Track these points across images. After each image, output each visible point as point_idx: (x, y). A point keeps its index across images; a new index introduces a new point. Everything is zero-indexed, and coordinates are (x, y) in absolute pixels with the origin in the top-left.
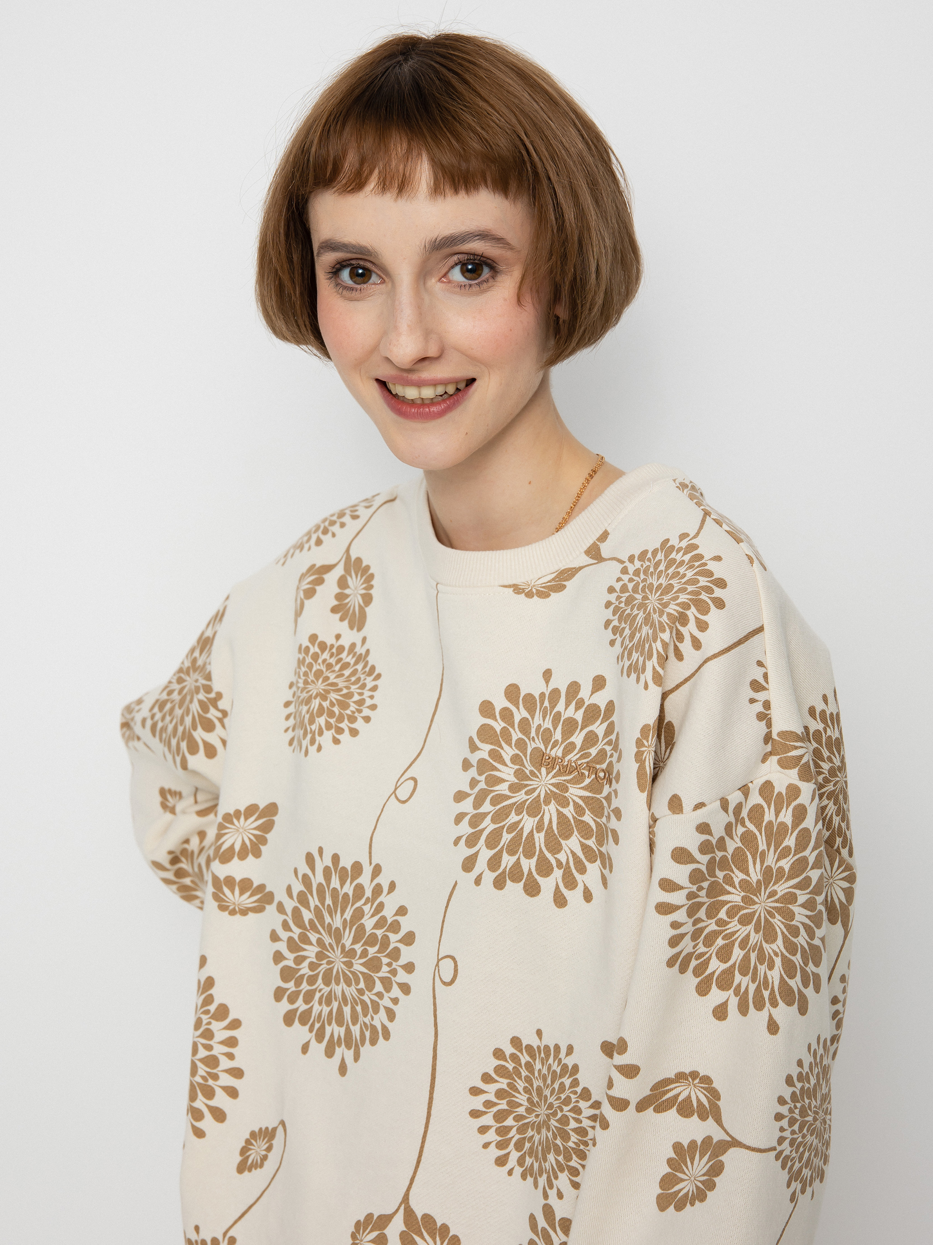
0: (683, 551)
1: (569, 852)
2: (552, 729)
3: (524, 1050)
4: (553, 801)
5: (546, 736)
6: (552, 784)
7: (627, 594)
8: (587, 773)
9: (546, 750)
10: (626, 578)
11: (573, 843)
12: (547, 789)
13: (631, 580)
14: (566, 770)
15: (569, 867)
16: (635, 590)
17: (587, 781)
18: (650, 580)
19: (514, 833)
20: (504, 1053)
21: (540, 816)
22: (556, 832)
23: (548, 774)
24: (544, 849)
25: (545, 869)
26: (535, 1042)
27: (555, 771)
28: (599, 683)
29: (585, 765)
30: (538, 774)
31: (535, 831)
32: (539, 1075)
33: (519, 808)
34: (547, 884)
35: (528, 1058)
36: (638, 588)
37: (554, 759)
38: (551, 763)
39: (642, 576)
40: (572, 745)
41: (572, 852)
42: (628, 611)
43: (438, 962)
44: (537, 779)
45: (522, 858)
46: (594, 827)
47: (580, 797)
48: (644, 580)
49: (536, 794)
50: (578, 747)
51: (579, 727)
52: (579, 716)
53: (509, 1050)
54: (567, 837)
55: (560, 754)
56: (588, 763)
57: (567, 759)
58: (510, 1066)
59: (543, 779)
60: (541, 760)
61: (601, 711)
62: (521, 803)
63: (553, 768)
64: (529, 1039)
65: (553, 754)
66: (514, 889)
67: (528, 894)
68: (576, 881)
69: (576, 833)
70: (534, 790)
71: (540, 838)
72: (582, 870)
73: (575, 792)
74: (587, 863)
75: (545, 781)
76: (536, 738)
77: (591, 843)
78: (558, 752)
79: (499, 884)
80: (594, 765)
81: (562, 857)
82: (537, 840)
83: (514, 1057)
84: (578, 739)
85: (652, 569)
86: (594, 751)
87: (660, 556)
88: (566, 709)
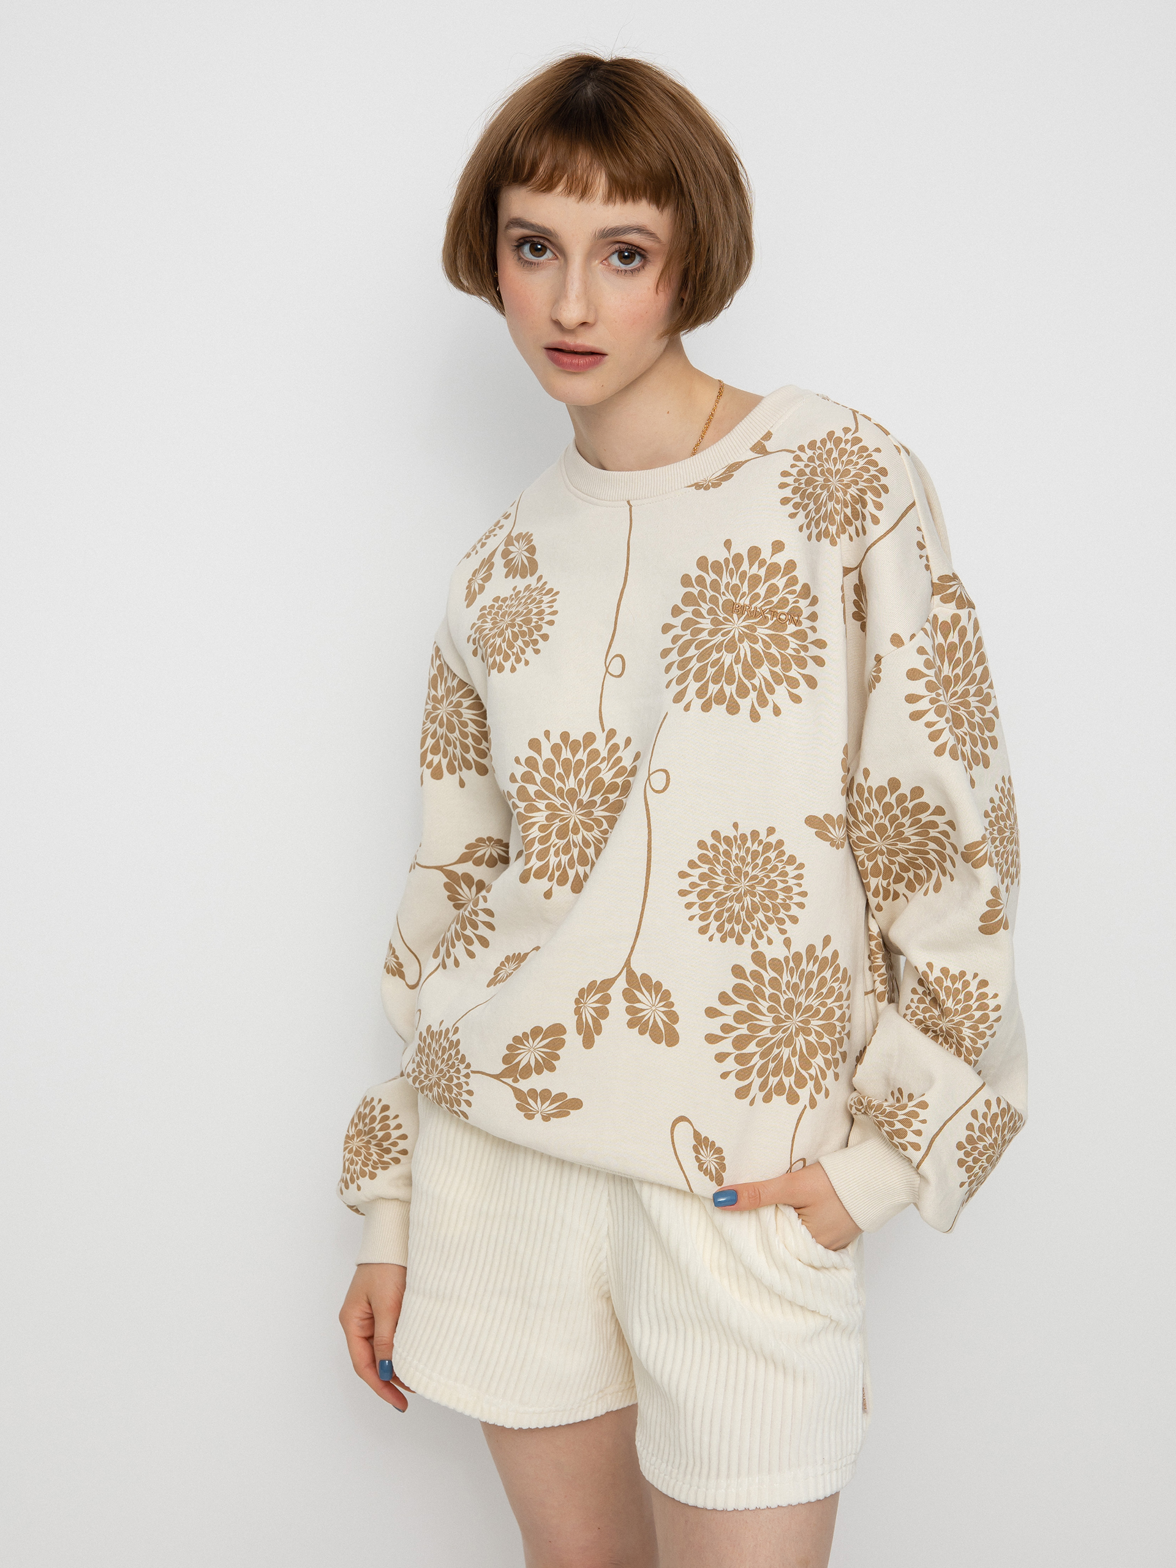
0: (850, 443)
1: (761, 677)
2: (740, 584)
3: (722, 841)
4: (746, 640)
5: (735, 590)
6: (743, 627)
7: (806, 477)
8: (769, 616)
9: (736, 600)
11: (764, 671)
12: (740, 631)
13: (806, 466)
14: (754, 614)
15: (762, 690)
17: (770, 622)
19: (717, 667)
20: (706, 844)
21: (737, 652)
22: (750, 663)
23: (739, 619)
24: (742, 676)
25: (743, 692)
26: (731, 833)
27: (744, 616)
28: (778, 546)
29: (768, 610)
30: (731, 619)
31: (733, 663)
33: (719, 647)
34: (745, 704)
35: (726, 847)
37: (743, 607)
38: (741, 610)
39: (818, 463)
40: (758, 595)
41: (764, 677)
43: (649, 775)
44: (731, 624)
45: (725, 685)
46: (779, 657)
47: (766, 635)
48: (819, 466)
49: (731, 635)
50: (762, 596)
51: (763, 581)
52: (762, 573)
53: (710, 841)
54: (759, 666)
55: (747, 602)
56: (770, 608)
57: (753, 606)
58: (711, 854)
59: (736, 623)
60: (731, 608)
61: (781, 568)
62: (719, 644)
63: (743, 614)
64: (727, 831)
65: (742, 603)
66: (718, 710)
67: (729, 713)
68: (767, 700)
69: (766, 662)
70: (729, 632)
71: (738, 669)
72: (772, 691)
73: (762, 632)
74: (775, 685)
75: (737, 625)
76: (726, 592)
77: (778, 669)
78: (746, 601)
79: (706, 707)
80: (776, 610)
81: (756, 682)
82: (735, 670)
83: (714, 847)
84: (762, 590)
86: (775, 599)
88: (750, 568)
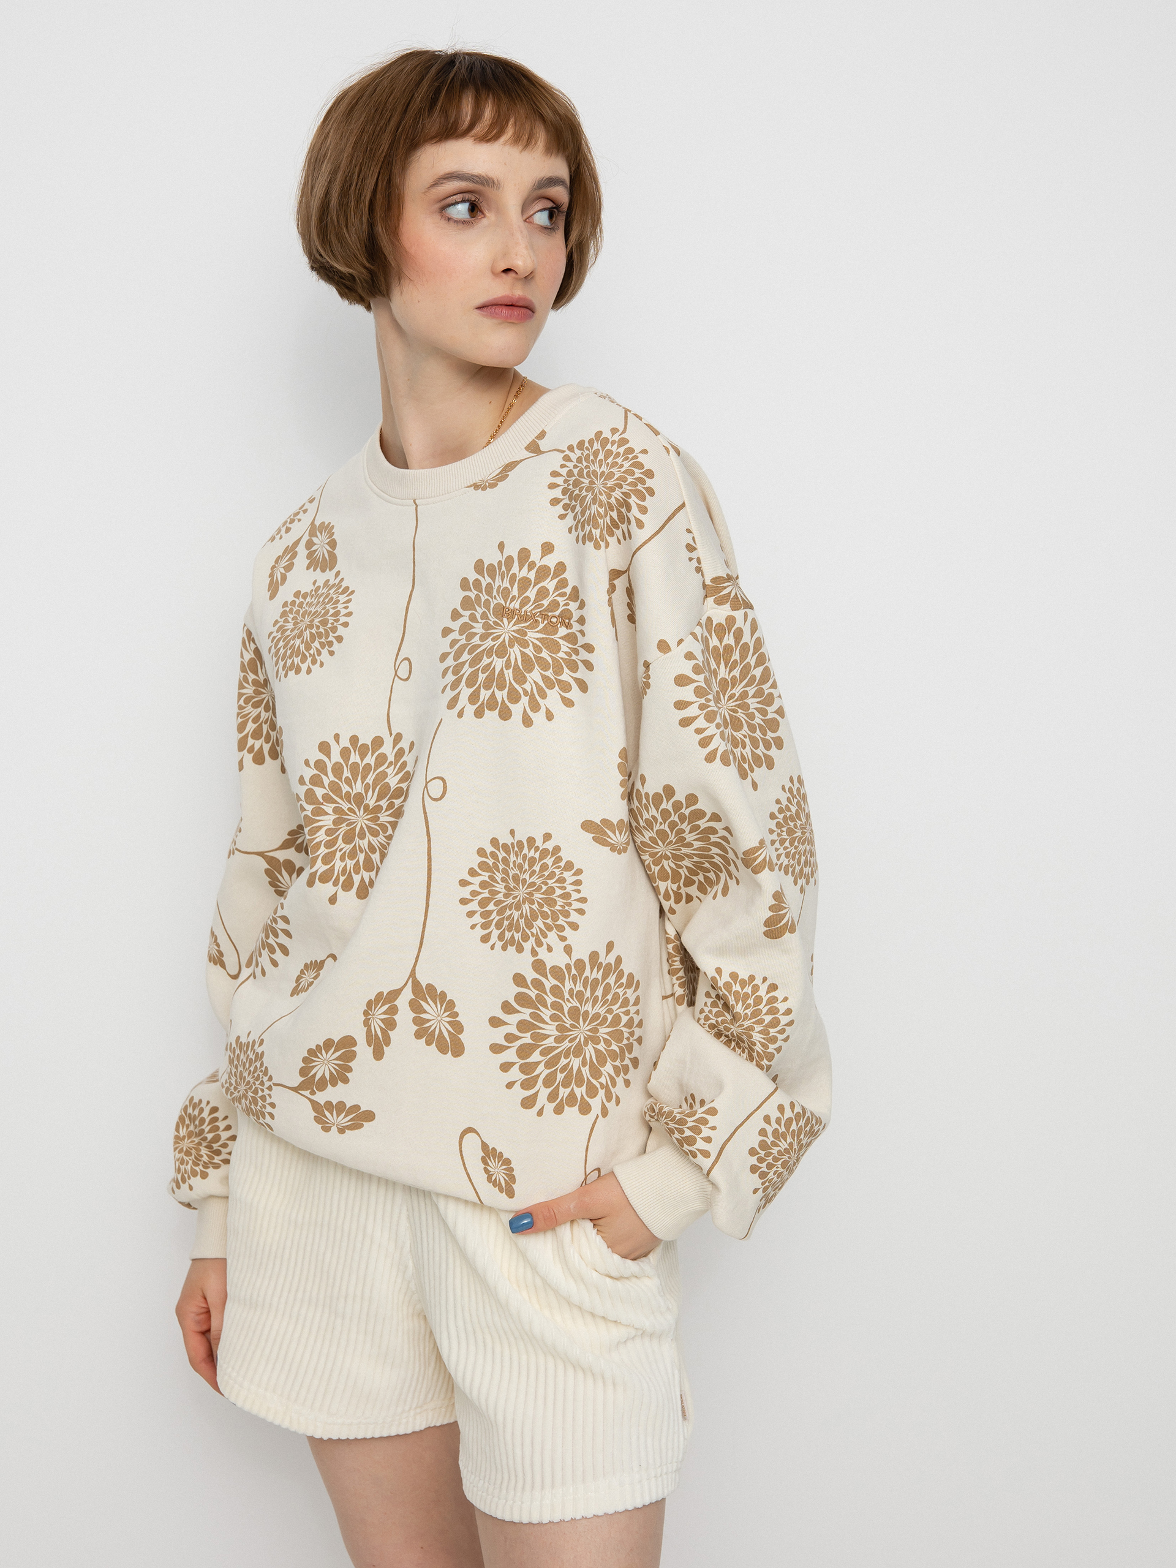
0: (617, 444)
1: (532, 682)
3: (501, 849)
4: (516, 644)
6: (513, 631)
7: (574, 478)
8: (540, 620)
9: (506, 604)
10: (570, 465)
11: (535, 675)
12: (510, 635)
13: (575, 467)
14: (524, 618)
15: (534, 694)
16: (580, 474)
17: (541, 626)
18: (592, 468)
19: (488, 672)
20: (485, 851)
21: (507, 657)
22: (521, 667)
23: (509, 623)
24: (513, 682)
25: (514, 697)
26: (508, 840)
27: (515, 620)
28: (547, 548)
29: (538, 614)
30: (501, 624)
31: (504, 668)
32: (514, 865)
33: (489, 652)
34: (517, 709)
35: (504, 855)
36: (583, 474)
37: (513, 611)
38: (511, 614)
39: (585, 464)
40: (527, 599)
41: (535, 682)
42: (577, 492)
44: (501, 628)
45: (496, 691)
46: (550, 661)
47: (537, 639)
48: (587, 467)
49: (501, 639)
50: (532, 599)
51: (532, 584)
52: (532, 575)
53: (489, 849)
54: (530, 671)
55: (517, 606)
56: (540, 612)
57: (523, 610)
58: (490, 862)
60: (502, 612)
61: (550, 570)
62: (490, 649)
63: (513, 618)
64: (505, 839)
65: (512, 606)
66: (491, 716)
67: (502, 719)
68: (539, 705)
69: (537, 667)
70: (499, 636)
71: (509, 674)
72: (544, 696)
73: (533, 636)
74: (547, 690)
75: (507, 629)
76: (497, 596)
77: (549, 673)
78: (516, 605)
79: (479, 714)
80: (546, 613)
81: (527, 686)
82: (506, 675)
83: (493, 855)
84: (531, 593)
85: (592, 458)
86: (546, 602)
87: (596, 446)
